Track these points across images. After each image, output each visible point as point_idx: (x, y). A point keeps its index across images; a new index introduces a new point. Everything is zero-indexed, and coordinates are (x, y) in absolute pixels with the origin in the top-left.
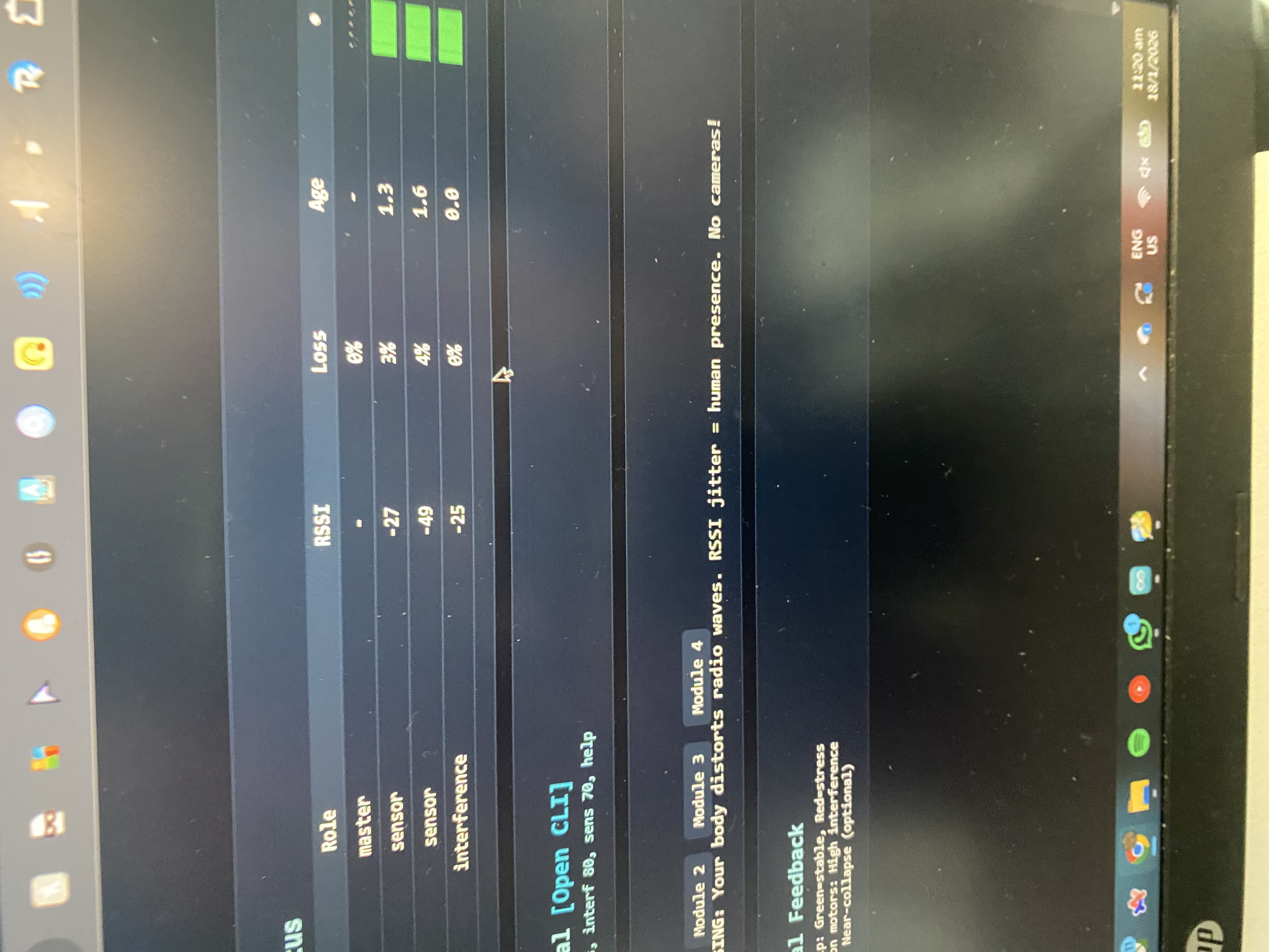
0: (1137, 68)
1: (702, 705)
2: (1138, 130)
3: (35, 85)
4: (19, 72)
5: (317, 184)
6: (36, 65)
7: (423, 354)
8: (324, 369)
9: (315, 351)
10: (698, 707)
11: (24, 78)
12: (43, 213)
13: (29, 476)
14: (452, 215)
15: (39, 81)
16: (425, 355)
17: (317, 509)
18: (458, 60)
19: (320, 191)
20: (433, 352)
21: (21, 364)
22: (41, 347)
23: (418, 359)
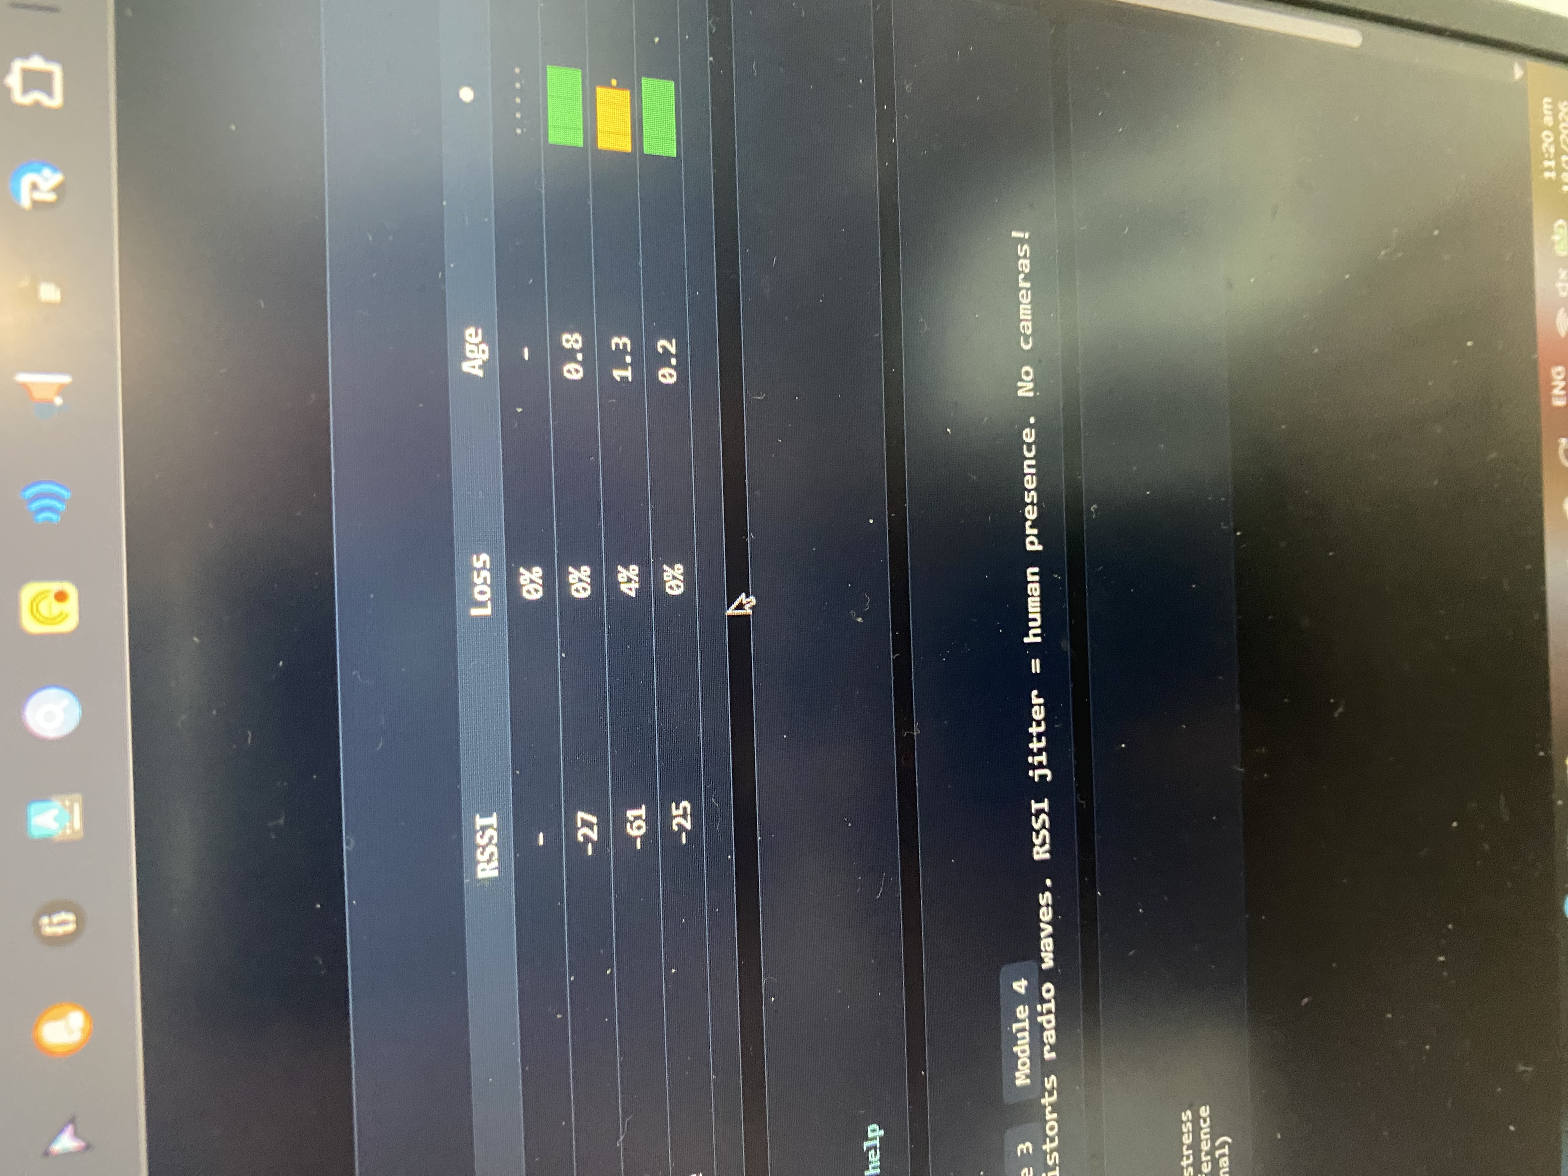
0: (1548, 151)
1: (1028, 1071)
2: (1552, 233)
3: (52, 197)
4: (27, 179)
5: (473, 336)
6: (55, 169)
7: (629, 580)
8: (487, 611)
9: (476, 585)
10: (1024, 1074)
11: (34, 187)
12: (62, 390)
13: (44, 797)
14: (668, 376)
15: (59, 190)
16: (633, 582)
17: (480, 821)
18: (670, 150)
19: (477, 345)
20: (643, 576)
21: (30, 625)
22: (61, 596)
23: (624, 588)
